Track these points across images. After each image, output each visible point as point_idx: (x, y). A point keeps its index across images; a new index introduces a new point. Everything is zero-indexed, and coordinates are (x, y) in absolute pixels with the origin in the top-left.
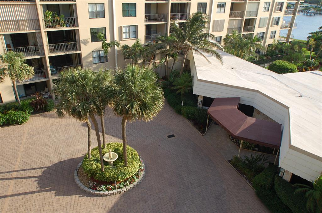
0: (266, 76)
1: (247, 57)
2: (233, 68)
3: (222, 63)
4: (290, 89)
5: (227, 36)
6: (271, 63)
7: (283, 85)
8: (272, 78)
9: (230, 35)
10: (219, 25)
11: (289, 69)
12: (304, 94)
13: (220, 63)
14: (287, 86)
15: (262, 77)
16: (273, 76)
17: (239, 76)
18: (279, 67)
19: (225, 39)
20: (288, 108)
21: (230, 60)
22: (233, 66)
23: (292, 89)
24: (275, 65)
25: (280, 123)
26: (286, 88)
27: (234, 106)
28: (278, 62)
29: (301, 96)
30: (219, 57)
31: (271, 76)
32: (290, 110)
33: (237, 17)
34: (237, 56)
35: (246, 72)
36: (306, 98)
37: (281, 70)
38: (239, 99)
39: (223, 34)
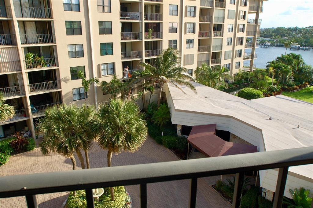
0: (237, 102)
1: (217, 86)
2: (206, 97)
3: (196, 93)
4: (260, 113)
5: (198, 68)
6: (239, 91)
7: (253, 110)
8: (243, 105)
9: (200, 67)
10: (189, 59)
11: (256, 95)
12: (272, 117)
13: (195, 94)
14: (256, 110)
15: (233, 104)
16: (243, 102)
17: (213, 104)
18: (247, 94)
19: (195, 71)
20: (261, 130)
21: (203, 89)
22: (206, 96)
23: (262, 113)
24: (243, 92)
25: (255, 145)
26: (256, 112)
27: (211, 132)
28: (246, 90)
29: (270, 119)
30: (192, 87)
31: (242, 102)
32: (263, 132)
33: (205, 51)
34: (209, 86)
35: (219, 100)
36: (274, 120)
37: (249, 96)
38: (215, 125)
39: (194, 67)
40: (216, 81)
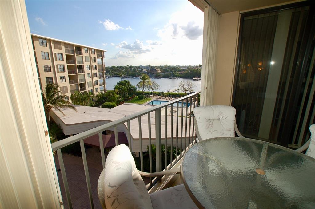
0: (105, 111)
1: (89, 104)
2: (84, 113)
3: (77, 111)
5: (72, 95)
6: (102, 105)
8: (109, 112)
9: (73, 94)
10: (65, 89)
11: (113, 106)
13: (76, 112)
14: (117, 113)
15: (103, 113)
16: (107, 110)
17: (91, 116)
18: (108, 105)
19: (71, 98)
21: (81, 108)
22: (84, 111)
23: (120, 114)
24: (105, 105)
25: (123, 132)
26: (117, 114)
28: (106, 103)
29: (126, 116)
30: (74, 108)
33: (75, 83)
34: (83, 105)
35: (94, 113)
37: (110, 107)
39: (69, 94)
40: (87, 101)
